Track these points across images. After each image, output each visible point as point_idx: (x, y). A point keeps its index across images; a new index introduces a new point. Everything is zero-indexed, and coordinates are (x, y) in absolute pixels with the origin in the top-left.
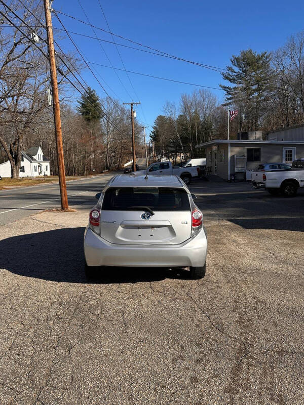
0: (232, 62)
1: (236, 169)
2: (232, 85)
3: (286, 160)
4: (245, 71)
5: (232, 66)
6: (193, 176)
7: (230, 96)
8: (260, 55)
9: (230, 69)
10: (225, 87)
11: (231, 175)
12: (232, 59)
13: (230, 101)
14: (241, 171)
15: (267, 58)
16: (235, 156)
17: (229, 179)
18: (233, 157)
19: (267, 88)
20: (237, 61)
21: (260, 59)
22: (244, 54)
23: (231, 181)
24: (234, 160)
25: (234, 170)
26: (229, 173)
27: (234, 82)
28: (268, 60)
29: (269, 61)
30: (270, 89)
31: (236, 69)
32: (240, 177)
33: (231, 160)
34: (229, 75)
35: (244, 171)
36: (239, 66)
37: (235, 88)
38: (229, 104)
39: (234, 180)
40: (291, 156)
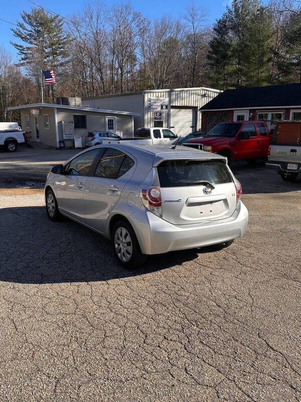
0: (23, 18)
1: (64, 136)
2: (25, 45)
3: (109, 129)
4: (38, 32)
5: (23, 22)
6: (19, 142)
7: (23, 56)
8: (53, 16)
9: (21, 26)
10: (17, 45)
11: (60, 142)
12: (23, 14)
13: (23, 61)
14: (69, 138)
15: (59, 22)
16: (63, 122)
17: (58, 146)
18: (60, 123)
19: (61, 53)
20: (28, 18)
21: (52, 21)
22: (34, 12)
23: (61, 148)
24: (62, 126)
25: (63, 137)
26: (58, 140)
27: (26, 41)
28: (61, 24)
29: (61, 26)
30: (64, 54)
31: (29, 27)
32: (68, 144)
33: (58, 126)
34: (20, 31)
35: (72, 138)
36: (31, 24)
37: (28, 49)
38: (22, 65)
39: (64, 147)
40: (113, 125)
